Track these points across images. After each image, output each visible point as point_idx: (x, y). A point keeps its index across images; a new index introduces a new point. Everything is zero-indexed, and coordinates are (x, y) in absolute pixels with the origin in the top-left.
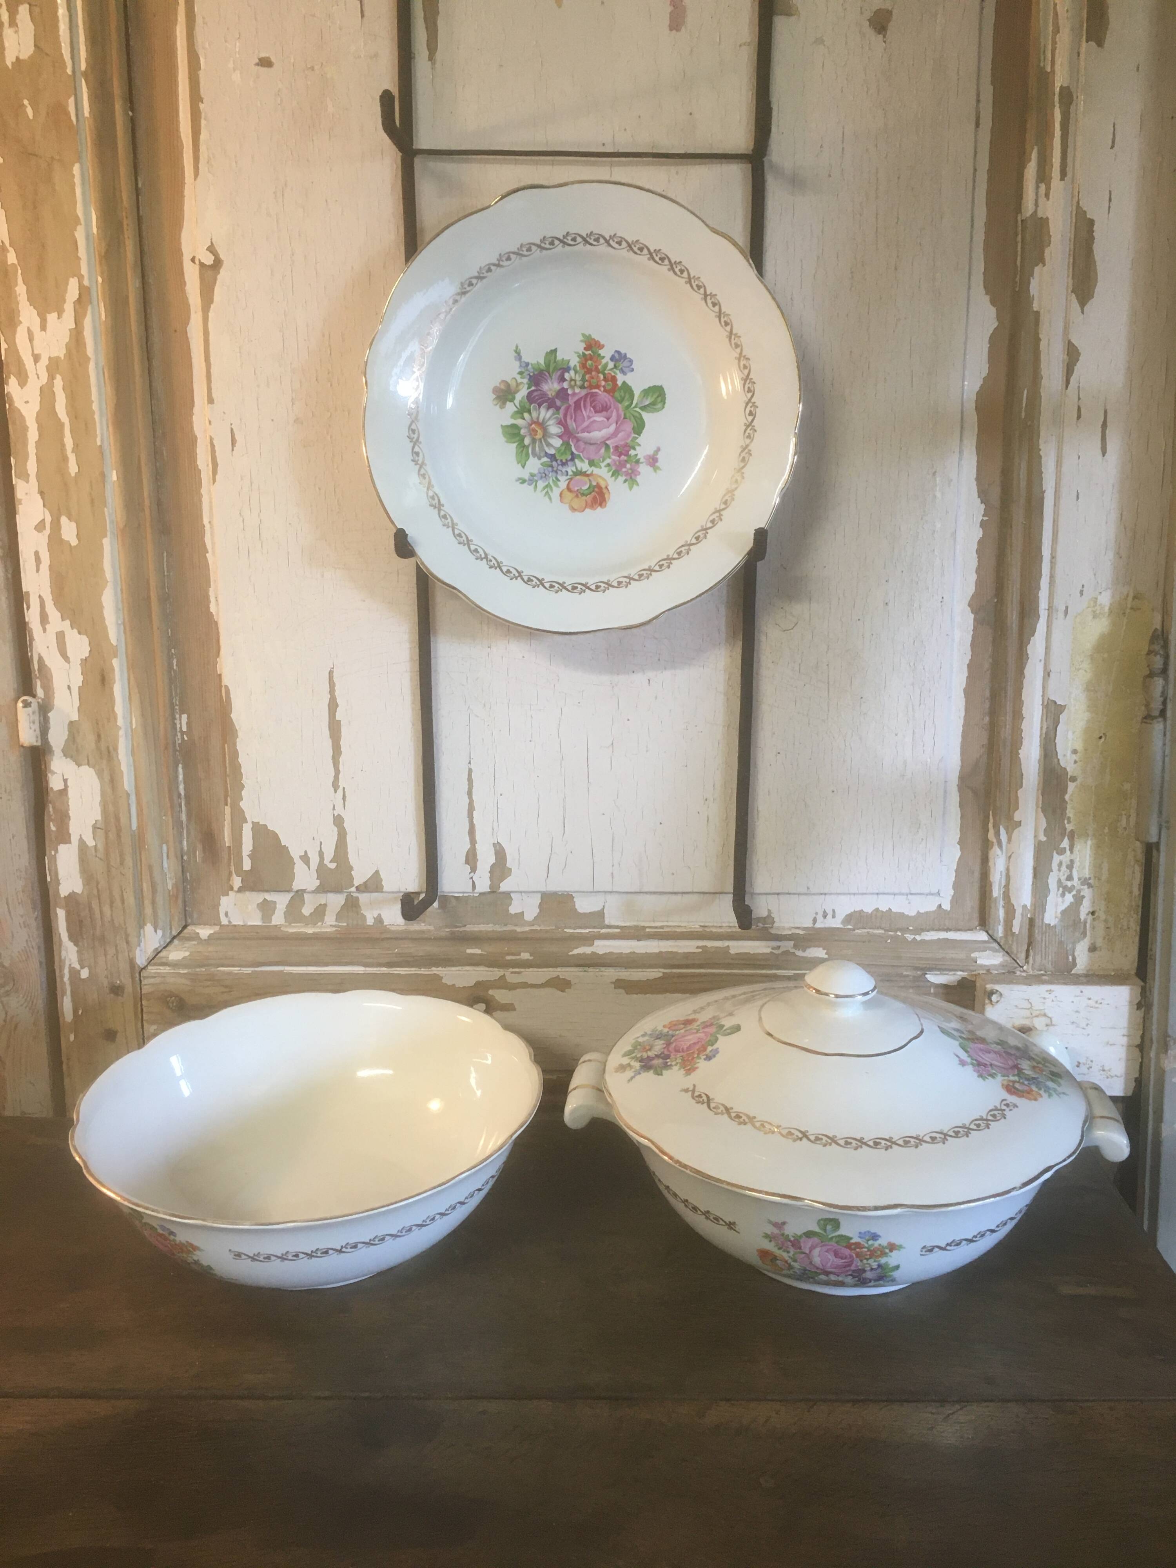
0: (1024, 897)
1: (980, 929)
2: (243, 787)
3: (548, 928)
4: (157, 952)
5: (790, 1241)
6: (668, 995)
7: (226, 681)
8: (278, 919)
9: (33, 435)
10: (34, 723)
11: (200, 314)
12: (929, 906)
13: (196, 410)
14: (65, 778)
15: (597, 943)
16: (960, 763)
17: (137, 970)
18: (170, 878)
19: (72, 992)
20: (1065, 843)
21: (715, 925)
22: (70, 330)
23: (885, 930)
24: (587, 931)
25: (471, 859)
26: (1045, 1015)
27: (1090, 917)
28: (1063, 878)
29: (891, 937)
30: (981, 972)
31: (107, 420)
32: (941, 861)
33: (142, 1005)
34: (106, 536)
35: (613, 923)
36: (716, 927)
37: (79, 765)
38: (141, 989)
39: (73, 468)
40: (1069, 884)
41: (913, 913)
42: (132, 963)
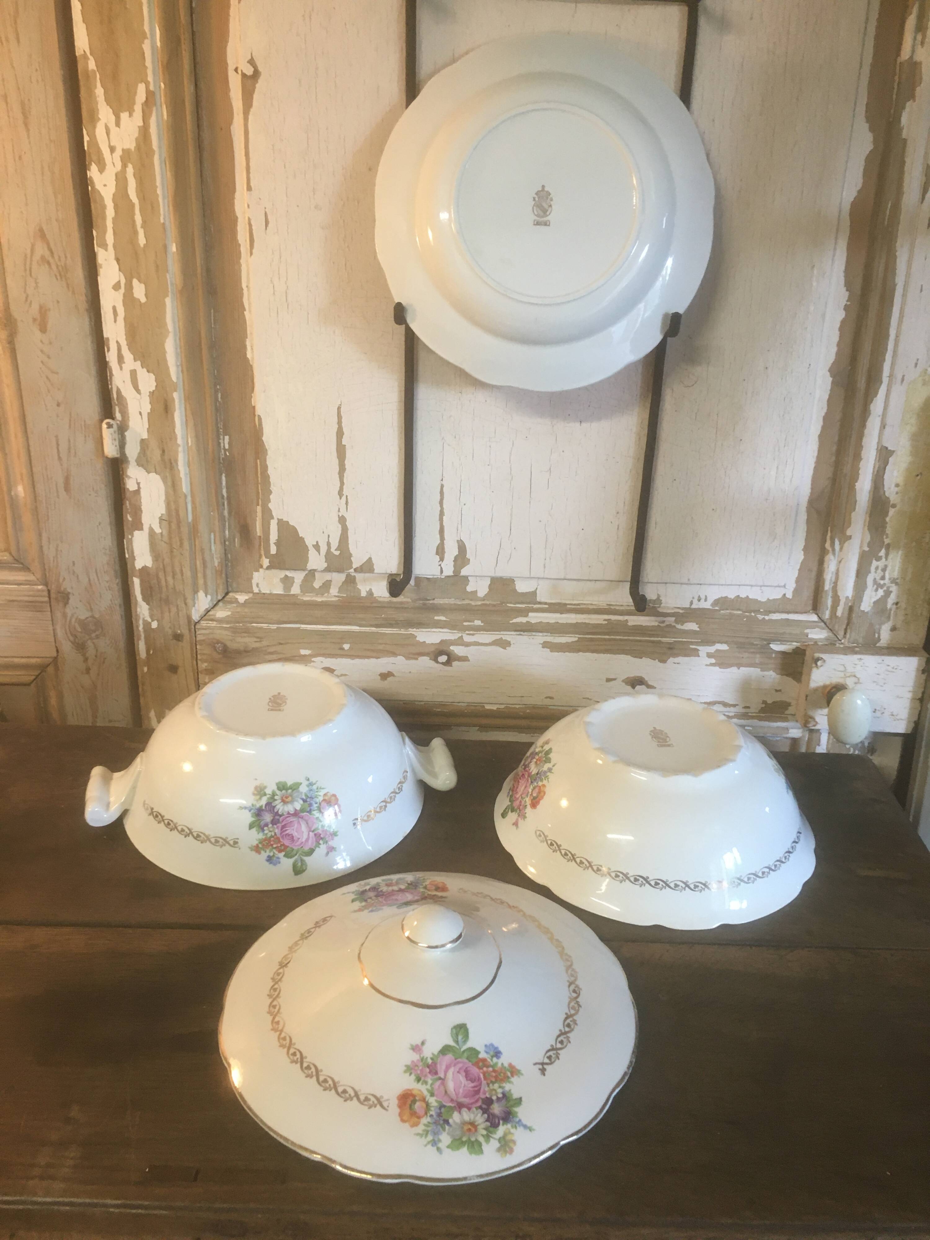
0: (847, 590)
1: (812, 613)
2: (271, 492)
3: (495, 603)
4: (208, 611)
6: (581, 653)
7: (259, 411)
8: (296, 590)
9: (110, 212)
10: (115, 440)
11: (242, 115)
12: (776, 595)
13: (237, 195)
14: (138, 481)
15: (530, 614)
16: (810, 491)
17: (193, 623)
18: (217, 558)
19: (145, 638)
20: (882, 553)
21: (618, 604)
22: (139, 127)
23: (743, 612)
24: (523, 606)
25: (440, 551)
26: (855, 676)
27: (895, 606)
28: (878, 578)
29: (747, 617)
30: (810, 643)
31: (168, 202)
32: (789, 563)
33: (196, 648)
34: (168, 296)
35: (543, 600)
36: (618, 605)
37: (149, 472)
38: (196, 637)
39: (142, 240)
40: (882, 582)
41: (764, 600)
42: (189, 618)
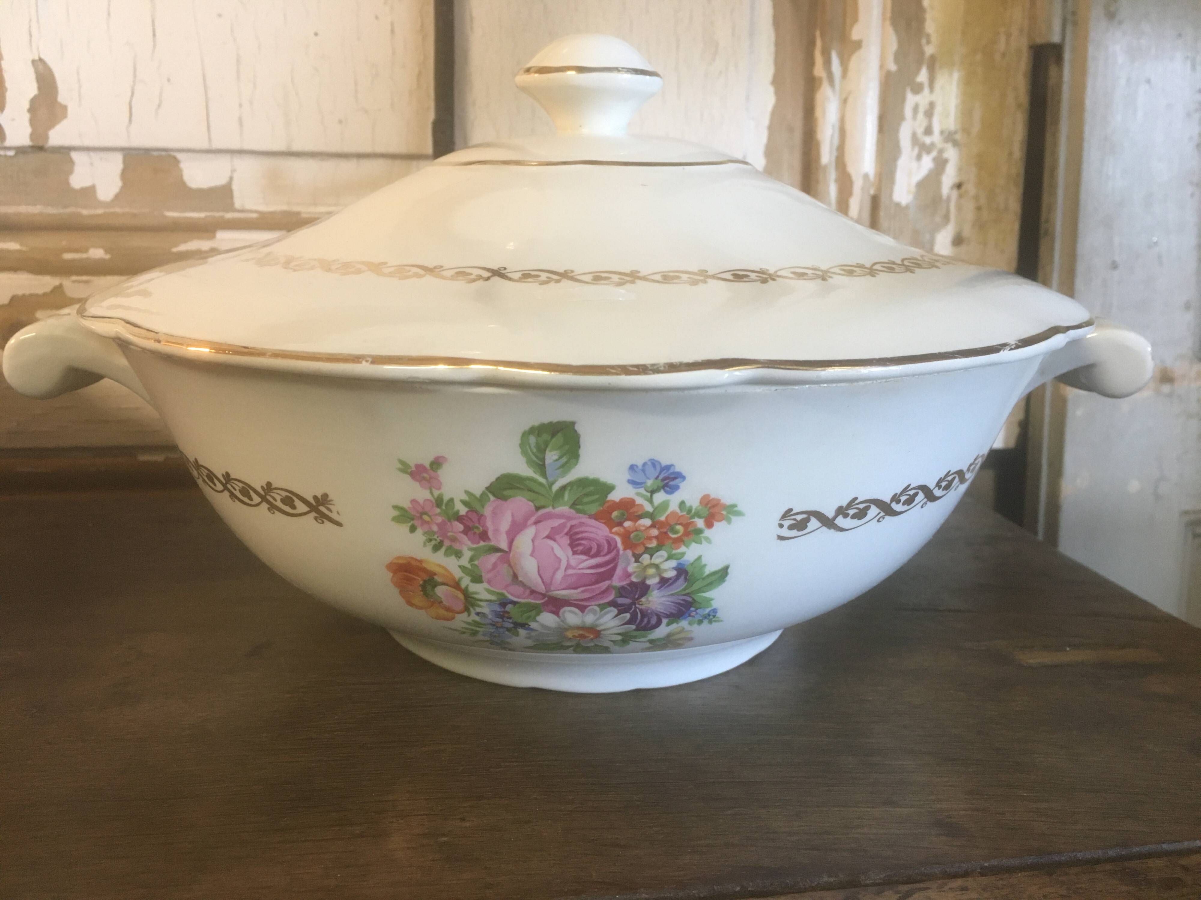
0: (865, 162)
3: (136, 211)
5: (459, 519)
15: (221, 235)
20: (923, 76)
24: (202, 215)
27: (955, 194)
28: (919, 131)
32: (748, 109)
35: (249, 205)
40: (927, 140)
